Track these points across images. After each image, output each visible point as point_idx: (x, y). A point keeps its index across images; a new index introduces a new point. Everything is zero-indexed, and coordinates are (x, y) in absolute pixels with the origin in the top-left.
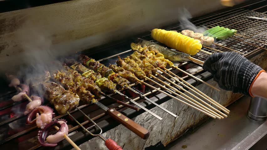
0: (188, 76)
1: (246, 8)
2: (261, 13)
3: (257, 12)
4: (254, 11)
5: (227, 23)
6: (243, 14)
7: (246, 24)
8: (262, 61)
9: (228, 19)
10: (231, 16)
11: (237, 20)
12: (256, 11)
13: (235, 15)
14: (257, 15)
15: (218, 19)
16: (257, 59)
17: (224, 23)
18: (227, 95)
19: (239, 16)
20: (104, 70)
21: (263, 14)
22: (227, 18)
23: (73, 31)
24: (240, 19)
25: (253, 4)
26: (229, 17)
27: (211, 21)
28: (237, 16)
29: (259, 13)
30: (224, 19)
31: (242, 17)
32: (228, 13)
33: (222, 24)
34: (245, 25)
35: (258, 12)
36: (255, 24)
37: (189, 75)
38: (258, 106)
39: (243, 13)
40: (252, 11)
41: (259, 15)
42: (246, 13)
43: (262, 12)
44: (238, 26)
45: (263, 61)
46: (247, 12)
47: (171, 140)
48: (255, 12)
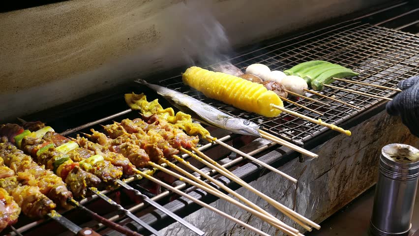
0: (241, 158)
1: (364, 21)
2: (392, 30)
3: (384, 28)
4: (378, 26)
5: (326, 50)
6: (359, 31)
7: (362, 51)
8: (393, 123)
9: (330, 43)
10: (335, 36)
11: (347, 43)
12: (382, 27)
13: (342, 34)
14: (386, 33)
15: (309, 42)
16: (383, 121)
17: (321, 50)
18: (327, 193)
19: (350, 37)
21: (397, 31)
22: (326, 40)
23: (11, 74)
24: (353, 41)
25: (377, 12)
26: (332, 39)
27: (297, 46)
28: (346, 37)
29: (389, 30)
30: (321, 42)
31: (357, 37)
32: (328, 30)
33: (318, 52)
34: (361, 53)
35: (386, 28)
36: (380, 50)
37: (243, 157)
38: (389, 212)
39: (357, 29)
40: (376, 25)
41: (390, 34)
42: (364, 30)
43: (394, 28)
44: (348, 54)
45: (396, 123)
46: (365, 28)
48: (380, 28)
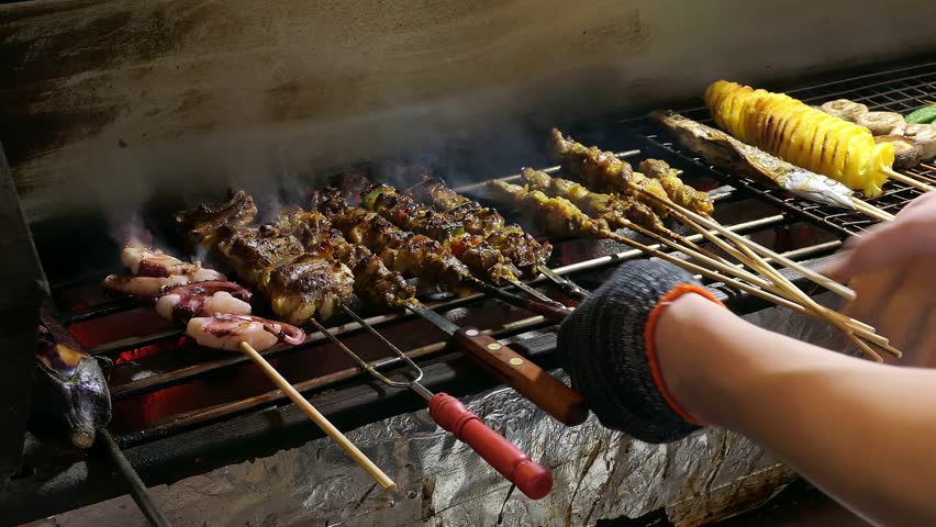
20: (431, 224)
47: (710, 515)
